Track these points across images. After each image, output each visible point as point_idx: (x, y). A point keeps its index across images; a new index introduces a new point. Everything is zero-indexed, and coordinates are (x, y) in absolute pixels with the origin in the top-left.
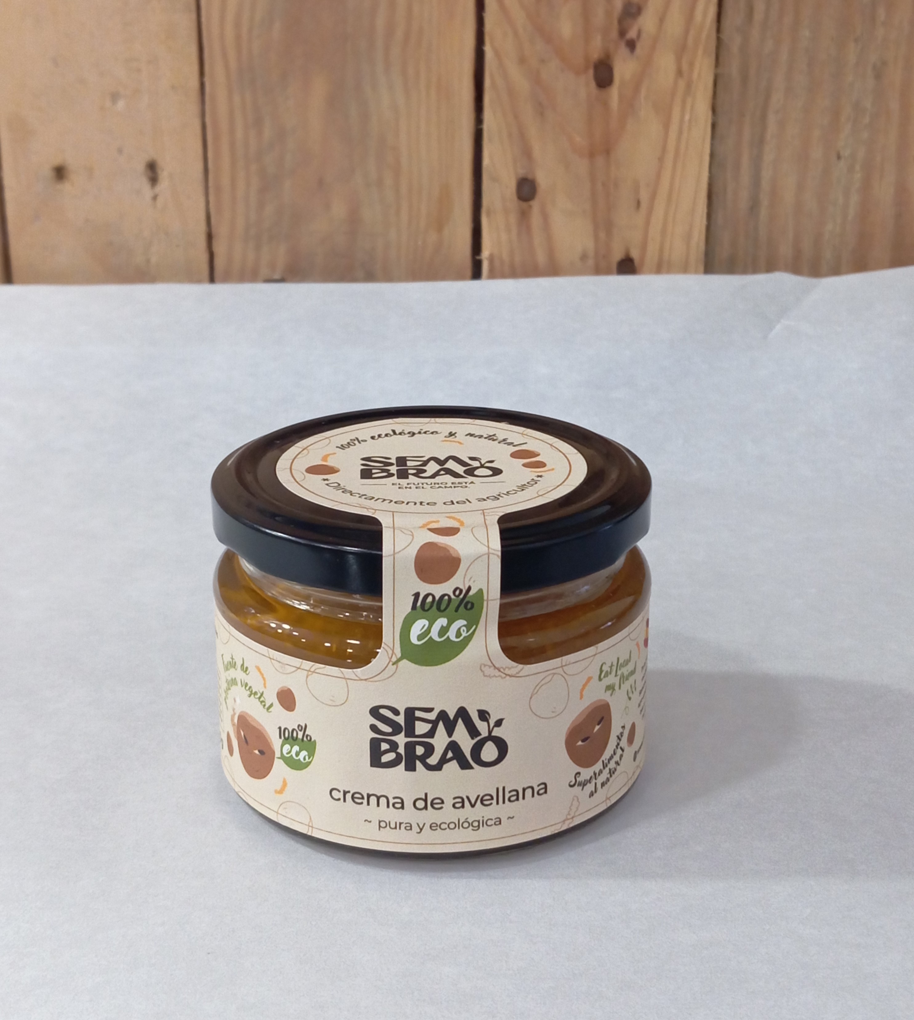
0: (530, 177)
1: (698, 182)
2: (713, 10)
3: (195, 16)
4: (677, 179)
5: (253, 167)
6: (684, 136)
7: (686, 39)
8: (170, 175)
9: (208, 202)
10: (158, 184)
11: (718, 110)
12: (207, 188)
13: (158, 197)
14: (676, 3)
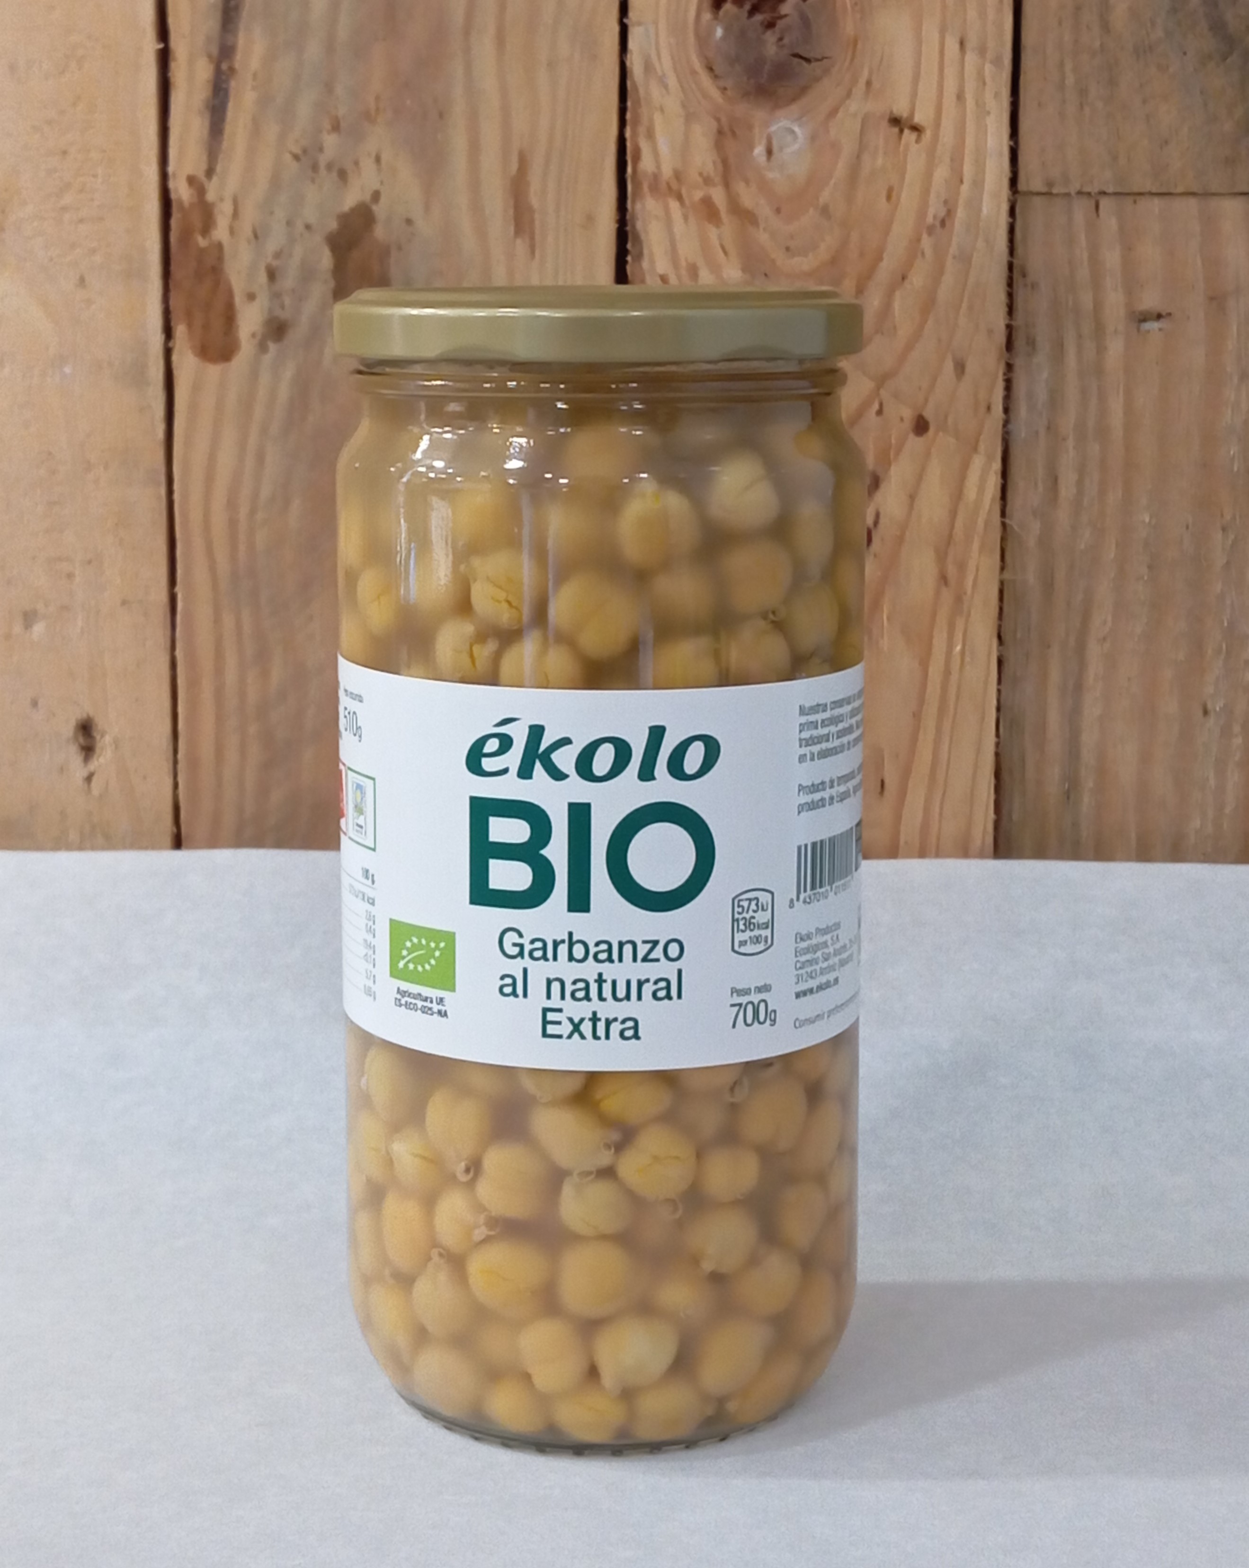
1: (978, 751)
2: (993, 481)
3: (163, 491)
4: (945, 747)
5: (252, 729)
6: (954, 677)
7: (952, 526)
8: (117, 743)
9: (176, 786)
10: (95, 756)
11: (1006, 637)
12: (175, 762)
13: (95, 779)
14: (935, 471)
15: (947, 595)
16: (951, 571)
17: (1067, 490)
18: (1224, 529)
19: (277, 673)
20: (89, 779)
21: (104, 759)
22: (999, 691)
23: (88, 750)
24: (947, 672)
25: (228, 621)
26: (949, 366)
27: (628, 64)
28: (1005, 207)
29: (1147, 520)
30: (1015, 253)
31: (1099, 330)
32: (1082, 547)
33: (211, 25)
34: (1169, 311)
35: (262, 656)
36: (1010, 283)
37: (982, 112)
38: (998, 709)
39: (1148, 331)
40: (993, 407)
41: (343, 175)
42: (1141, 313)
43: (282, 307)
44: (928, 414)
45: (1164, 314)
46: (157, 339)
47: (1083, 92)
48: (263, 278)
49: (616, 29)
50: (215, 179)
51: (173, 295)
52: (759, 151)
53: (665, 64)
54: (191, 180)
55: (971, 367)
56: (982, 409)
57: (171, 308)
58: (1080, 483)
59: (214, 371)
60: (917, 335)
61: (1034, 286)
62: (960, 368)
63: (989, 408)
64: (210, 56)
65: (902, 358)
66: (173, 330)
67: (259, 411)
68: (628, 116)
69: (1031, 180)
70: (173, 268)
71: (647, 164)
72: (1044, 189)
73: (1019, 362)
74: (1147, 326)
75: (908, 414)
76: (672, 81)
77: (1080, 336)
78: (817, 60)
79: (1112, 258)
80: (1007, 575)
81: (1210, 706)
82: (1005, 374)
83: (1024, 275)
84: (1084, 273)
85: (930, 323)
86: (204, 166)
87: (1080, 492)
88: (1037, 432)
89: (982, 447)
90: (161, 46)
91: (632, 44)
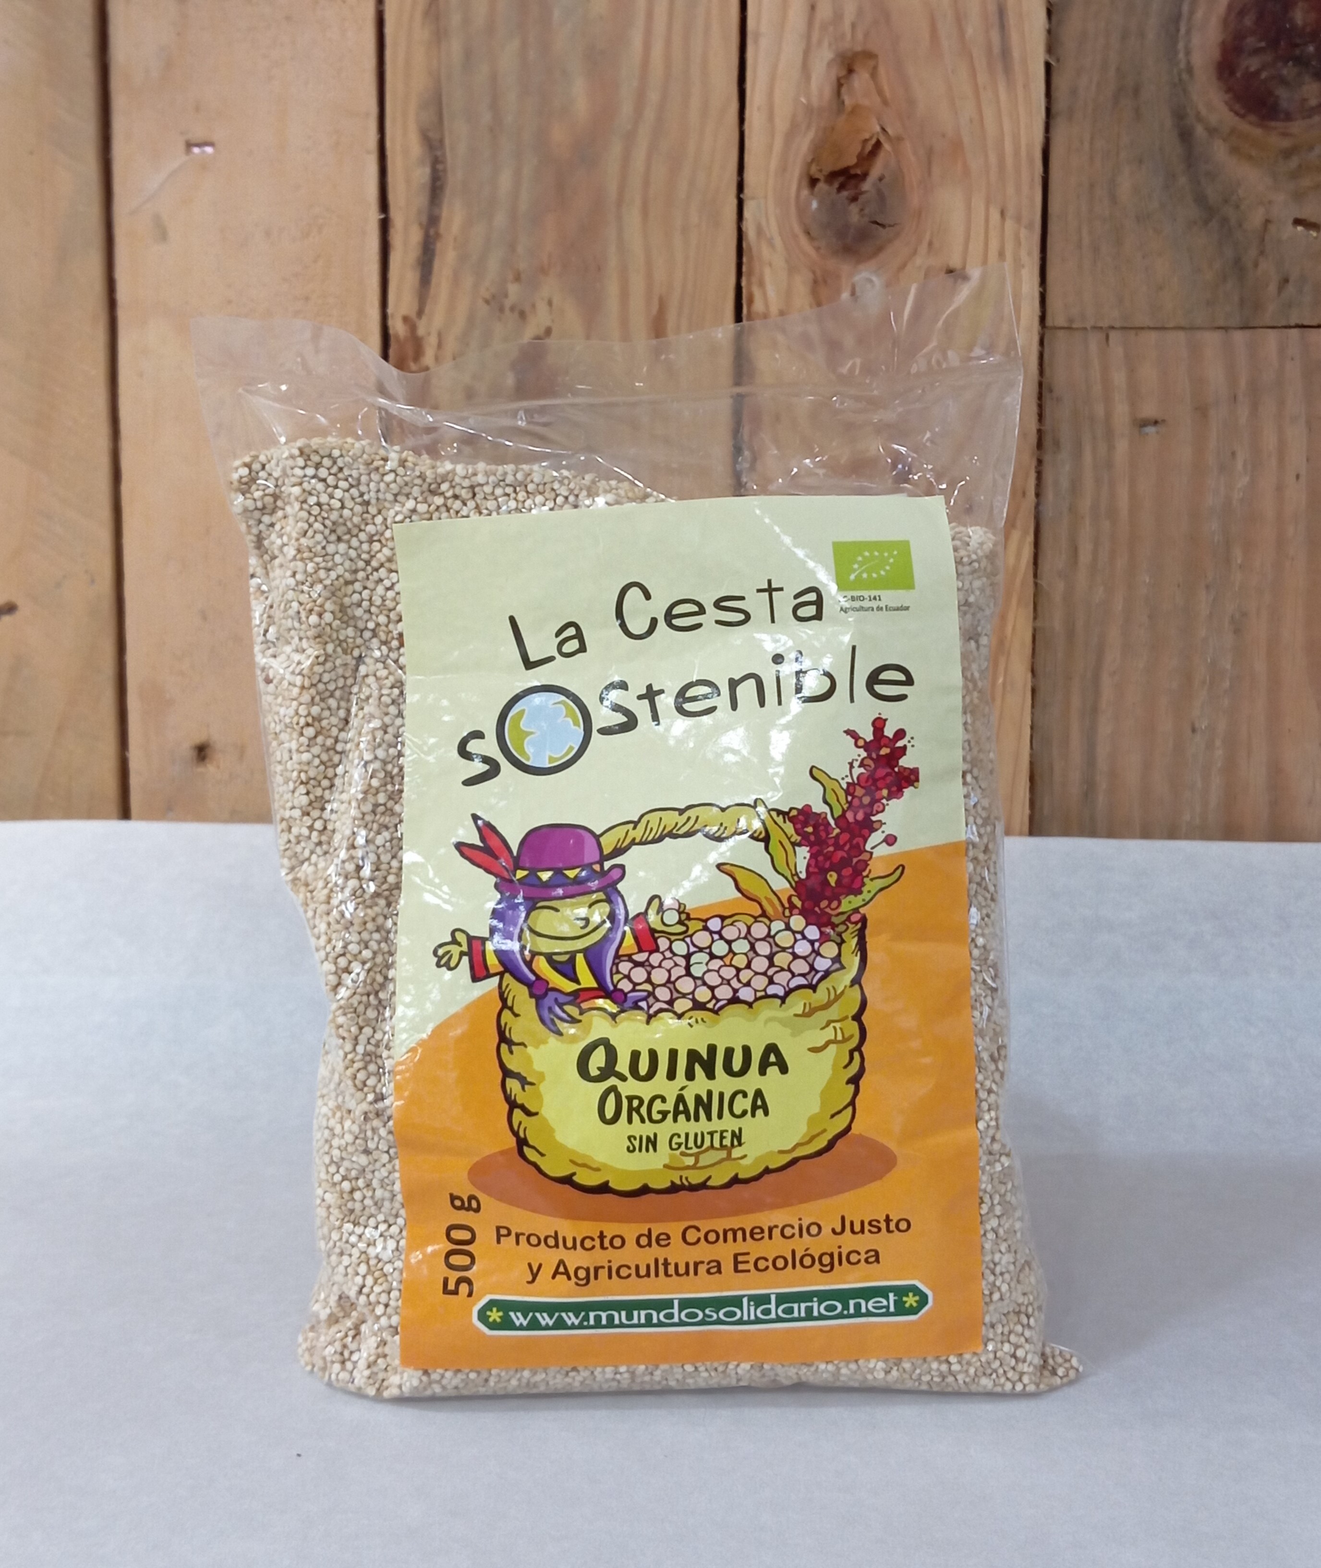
1: (1017, 760)
2: (1028, 551)
6: (998, 703)
11: (1038, 672)
17: (1085, 557)
27: (744, 229)
28: (1036, 339)
29: (1147, 581)
30: (1044, 374)
31: (1109, 434)
32: (1098, 602)
33: (421, 200)
34: (1163, 418)
36: (1040, 397)
37: (1018, 265)
38: (1032, 728)
39: (1147, 434)
40: (1028, 493)
41: (522, 315)
42: (1142, 420)
45: (1159, 420)
47: (1096, 250)
49: (734, 202)
50: (424, 318)
52: (845, 295)
53: (773, 229)
54: (406, 319)
56: (1020, 493)
58: (1095, 552)
61: (1059, 400)
63: (1024, 494)
64: (421, 224)
68: (744, 269)
69: (1057, 317)
71: (758, 306)
72: (1066, 325)
73: (1047, 458)
74: (1147, 430)
76: (778, 242)
77: (1094, 438)
78: (890, 226)
79: (1119, 378)
80: (1039, 624)
81: (1197, 726)
82: (1036, 467)
83: (1051, 391)
84: (1097, 390)
86: (415, 308)
87: (1096, 559)
88: (1061, 513)
89: (1019, 523)
90: (382, 216)
91: (747, 214)
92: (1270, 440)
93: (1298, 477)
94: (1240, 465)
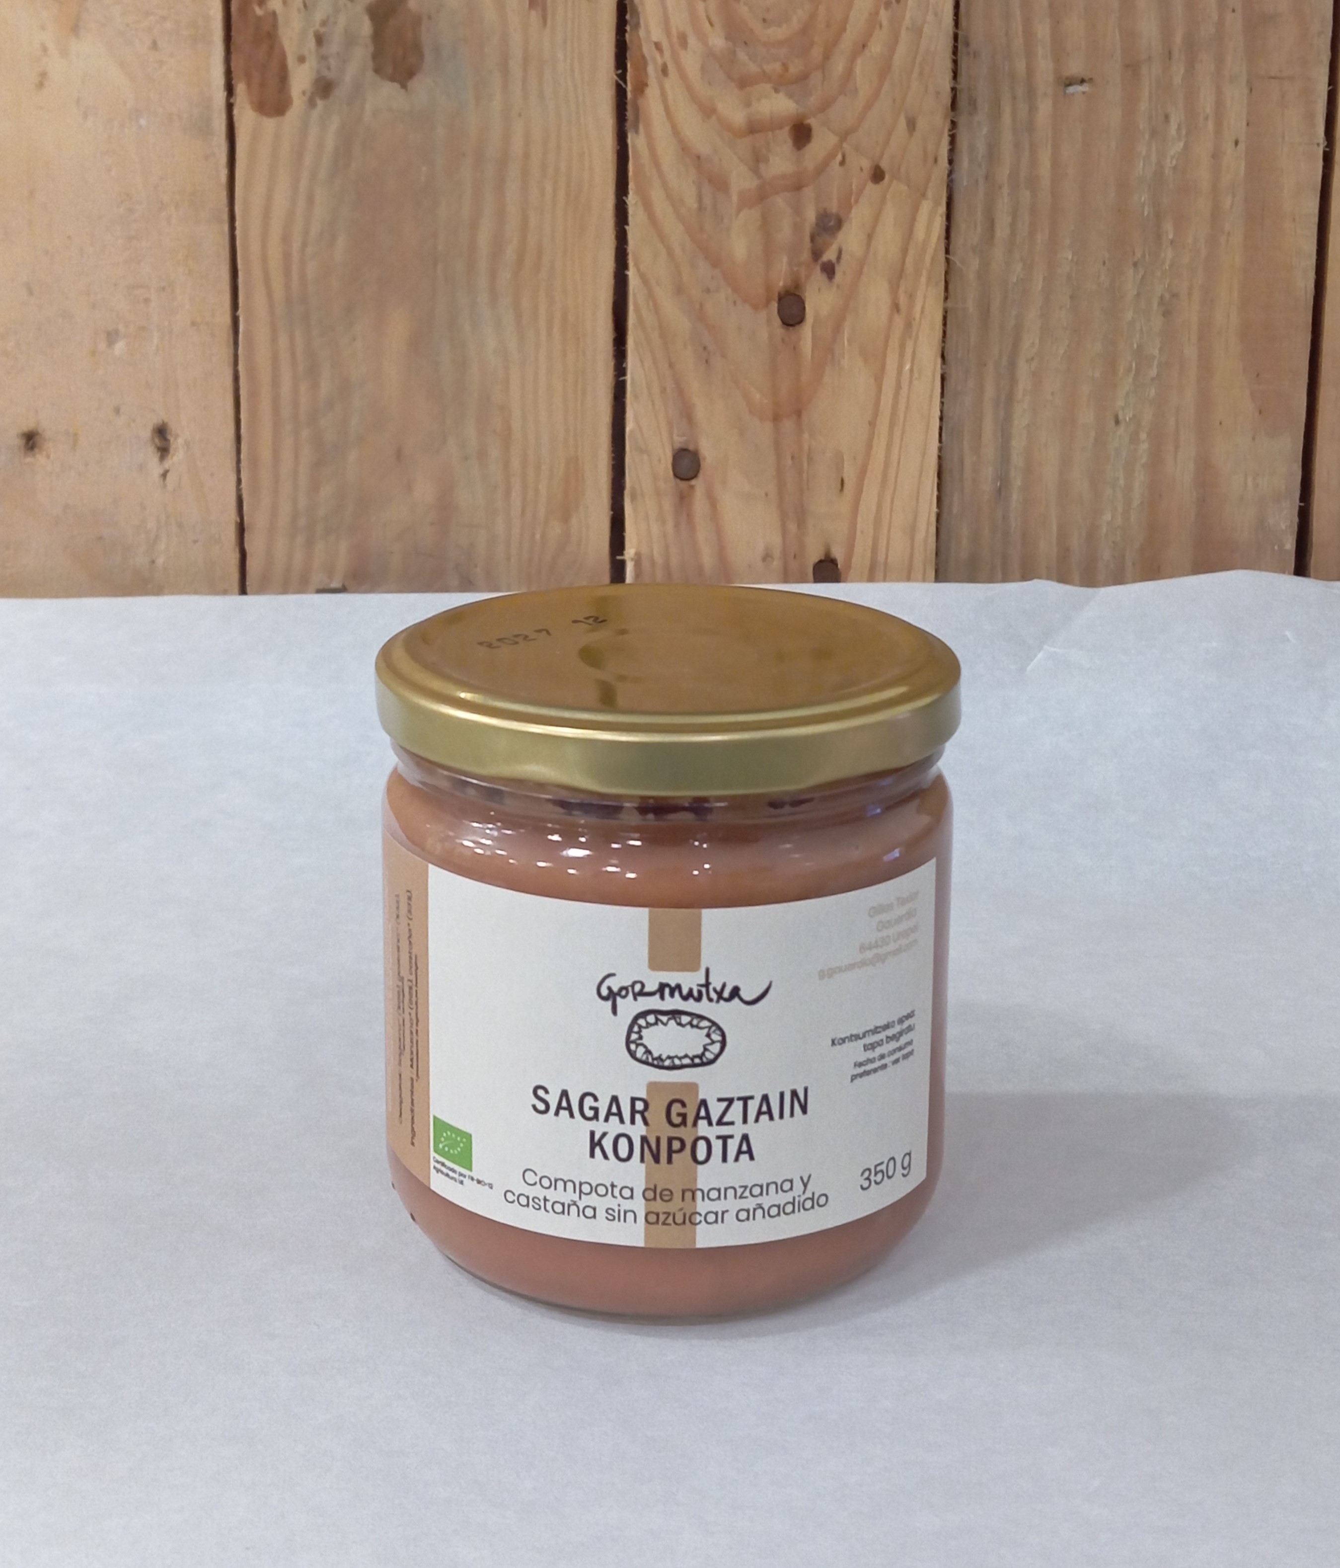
0: (691, 447)
1: (924, 454)
2: (939, 223)
3: (226, 227)
4: (895, 450)
5: (305, 433)
6: (904, 392)
7: (904, 262)
8: (187, 444)
9: (239, 481)
10: (170, 456)
11: (949, 357)
12: (238, 461)
13: (169, 475)
14: (890, 215)
15: (899, 321)
16: (903, 299)
17: (1002, 232)
18: (1135, 265)
19: (326, 386)
20: (164, 475)
21: (177, 456)
22: (942, 403)
23: (164, 451)
24: (898, 387)
25: (283, 339)
26: (902, 123)
29: (1070, 257)
30: (959, 26)
31: (1031, 93)
32: (1015, 280)
34: (1090, 77)
35: (313, 372)
36: (955, 52)
38: (941, 419)
39: (1073, 94)
40: (939, 159)
42: (1067, 78)
43: (329, 68)
44: (884, 165)
45: (1086, 78)
46: (220, 96)
48: (311, 43)
51: (234, 57)
55: (921, 124)
56: (931, 160)
57: (232, 69)
58: (1013, 225)
59: (270, 124)
60: (876, 95)
61: (976, 54)
62: (912, 124)
63: (936, 160)
65: (861, 118)
66: (234, 87)
67: (308, 160)
70: (233, 33)
73: (962, 120)
74: (1071, 89)
75: (866, 164)
77: (1014, 98)
79: (1043, 30)
80: (950, 304)
81: (1121, 417)
82: (950, 130)
83: (967, 44)
84: (1018, 43)
85: (886, 86)
87: (1013, 233)
88: (977, 181)
89: (929, 194)
92: (1206, 100)
93: (1236, 143)
94: (1173, 129)
